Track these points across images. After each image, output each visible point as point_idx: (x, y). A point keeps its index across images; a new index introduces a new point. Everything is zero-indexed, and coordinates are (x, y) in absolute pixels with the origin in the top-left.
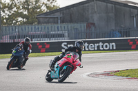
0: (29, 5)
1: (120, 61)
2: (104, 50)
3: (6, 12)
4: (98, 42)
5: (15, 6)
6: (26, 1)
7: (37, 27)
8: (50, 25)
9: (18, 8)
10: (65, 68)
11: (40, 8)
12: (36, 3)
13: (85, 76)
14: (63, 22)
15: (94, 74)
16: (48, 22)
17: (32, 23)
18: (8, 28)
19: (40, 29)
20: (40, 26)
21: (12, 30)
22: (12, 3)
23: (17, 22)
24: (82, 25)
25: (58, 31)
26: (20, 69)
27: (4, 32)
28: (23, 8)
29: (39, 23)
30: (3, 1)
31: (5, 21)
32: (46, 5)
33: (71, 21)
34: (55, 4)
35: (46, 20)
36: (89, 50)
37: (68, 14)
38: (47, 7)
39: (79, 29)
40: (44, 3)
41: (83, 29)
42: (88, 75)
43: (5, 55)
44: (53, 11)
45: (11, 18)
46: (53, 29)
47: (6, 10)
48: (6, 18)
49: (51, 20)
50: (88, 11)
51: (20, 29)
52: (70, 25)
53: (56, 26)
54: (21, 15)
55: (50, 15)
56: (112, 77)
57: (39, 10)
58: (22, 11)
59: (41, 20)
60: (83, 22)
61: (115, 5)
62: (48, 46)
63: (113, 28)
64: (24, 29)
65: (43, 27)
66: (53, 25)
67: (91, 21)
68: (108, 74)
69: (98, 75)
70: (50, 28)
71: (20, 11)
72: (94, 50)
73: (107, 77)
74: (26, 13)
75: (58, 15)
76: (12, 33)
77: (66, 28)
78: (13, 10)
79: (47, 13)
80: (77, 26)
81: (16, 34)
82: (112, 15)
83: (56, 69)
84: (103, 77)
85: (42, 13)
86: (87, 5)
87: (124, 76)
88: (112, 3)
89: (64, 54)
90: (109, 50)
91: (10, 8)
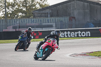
0: (27, 4)
1: (93, 45)
2: (82, 37)
3: (10, 9)
4: (78, 31)
5: (17, 4)
6: (25, 1)
7: (32, 20)
8: (42, 19)
9: (19, 6)
10: (46, 50)
11: (35, 6)
12: (32, 2)
13: (68, 56)
14: (52, 16)
15: (75, 54)
16: (41, 16)
17: (29, 17)
18: (11, 21)
19: (35, 21)
20: (35, 19)
21: (15, 22)
22: (15, 2)
23: (18, 16)
24: (66, 18)
25: (48, 22)
26: (25, 50)
27: (9, 23)
28: (23, 6)
29: (34, 17)
30: (8, 1)
31: (9, 15)
32: (39, 3)
33: (58, 16)
34: (46, 3)
35: (39, 15)
36: (71, 37)
37: (55, 10)
38: (40, 5)
39: (64, 21)
40: (38, 2)
41: (66, 21)
42: (70, 55)
43: (10, 40)
44: (45, 8)
45: (14, 13)
46: (44, 21)
47: (10, 7)
48: (10, 13)
49: (43, 14)
50: (70, 8)
51: (20, 21)
52: (57, 19)
53: (47, 19)
54: (21, 11)
55: (42, 11)
56: (88, 57)
57: (34, 7)
58: (21, 8)
59: (36, 14)
60: (66, 16)
61: (90, 3)
62: (40, 34)
63: (89, 20)
64: (23, 21)
65: (37, 20)
66: (45, 19)
67: (72, 15)
68: (85, 55)
69: (77, 55)
70: (42, 21)
71: (20, 8)
72: (75, 37)
73: (84, 57)
74: (24, 9)
75: (48, 11)
76: (15, 24)
77: (54, 20)
78: (15, 7)
79: (40, 9)
80: (62, 19)
81: (17, 25)
82: (87, 11)
83: (40, 51)
84: (81, 57)
85: (36, 10)
86: (69, 3)
87: (96, 56)
88: (88, 2)
89: (46, 40)
90: (86, 37)
91: (13, 5)
